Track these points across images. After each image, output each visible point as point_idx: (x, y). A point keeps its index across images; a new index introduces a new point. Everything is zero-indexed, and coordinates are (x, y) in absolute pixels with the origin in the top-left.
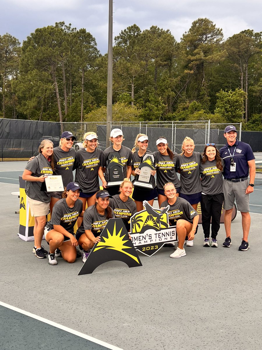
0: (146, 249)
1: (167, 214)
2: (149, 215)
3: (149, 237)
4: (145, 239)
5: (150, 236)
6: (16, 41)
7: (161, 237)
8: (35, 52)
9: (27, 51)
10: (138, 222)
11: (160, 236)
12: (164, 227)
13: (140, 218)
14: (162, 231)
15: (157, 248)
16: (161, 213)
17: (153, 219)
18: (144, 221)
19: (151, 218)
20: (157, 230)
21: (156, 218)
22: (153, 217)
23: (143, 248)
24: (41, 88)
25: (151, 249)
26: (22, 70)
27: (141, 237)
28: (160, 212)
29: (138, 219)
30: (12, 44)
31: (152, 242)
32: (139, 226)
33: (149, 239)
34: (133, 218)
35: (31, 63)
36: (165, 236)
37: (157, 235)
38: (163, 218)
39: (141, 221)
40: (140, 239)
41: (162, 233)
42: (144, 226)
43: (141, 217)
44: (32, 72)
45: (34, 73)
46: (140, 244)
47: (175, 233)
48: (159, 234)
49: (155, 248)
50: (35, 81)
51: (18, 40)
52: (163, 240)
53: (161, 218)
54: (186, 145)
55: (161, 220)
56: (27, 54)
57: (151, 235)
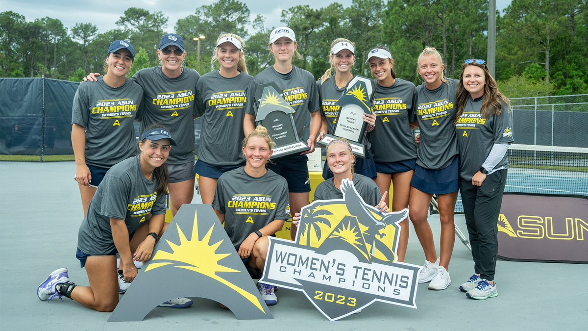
0: (324, 296)
1: (397, 228)
2: (350, 215)
3: (338, 269)
4: (327, 270)
5: (340, 267)
6: (380, 4)
7: (368, 280)
8: (403, 14)
9: (392, 13)
10: (318, 223)
11: (365, 277)
12: (382, 257)
13: (325, 216)
14: (374, 266)
15: (354, 305)
16: (381, 221)
17: (357, 229)
18: (334, 225)
19: (354, 224)
20: (362, 259)
21: (367, 228)
22: (360, 224)
23: (316, 292)
24: (410, 62)
25: (338, 302)
26: (385, 41)
27: (318, 263)
28: (380, 218)
29: (320, 216)
30: (375, 8)
31: (342, 285)
32: (319, 234)
33: (337, 273)
34: (309, 211)
35: (397, 29)
36: (379, 281)
37: (361, 272)
38: (384, 234)
39: (327, 223)
40: (313, 266)
41: (374, 271)
42: (331, 237)
43: (329, 213)
44: (398, 42)
45: (401, 44)
46: (311, 279)
47: (410, 281)
48: (365, 269)
49: (348, 304)
50: (402, 53)
51: (383, 2)
52: (373, 290)
53: (379, 234)
54: (423, 64)
55: (378, 237)
56: (391, 18)
57: (344, 265)
